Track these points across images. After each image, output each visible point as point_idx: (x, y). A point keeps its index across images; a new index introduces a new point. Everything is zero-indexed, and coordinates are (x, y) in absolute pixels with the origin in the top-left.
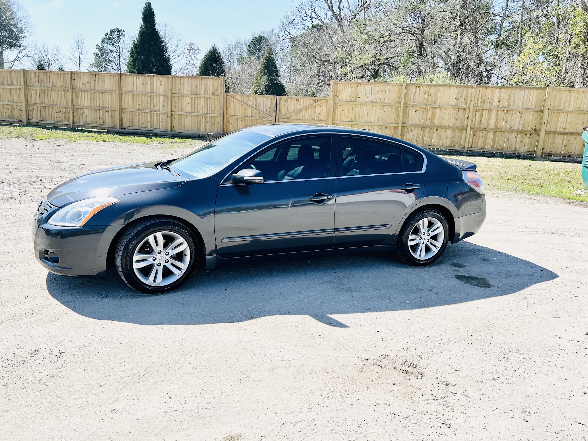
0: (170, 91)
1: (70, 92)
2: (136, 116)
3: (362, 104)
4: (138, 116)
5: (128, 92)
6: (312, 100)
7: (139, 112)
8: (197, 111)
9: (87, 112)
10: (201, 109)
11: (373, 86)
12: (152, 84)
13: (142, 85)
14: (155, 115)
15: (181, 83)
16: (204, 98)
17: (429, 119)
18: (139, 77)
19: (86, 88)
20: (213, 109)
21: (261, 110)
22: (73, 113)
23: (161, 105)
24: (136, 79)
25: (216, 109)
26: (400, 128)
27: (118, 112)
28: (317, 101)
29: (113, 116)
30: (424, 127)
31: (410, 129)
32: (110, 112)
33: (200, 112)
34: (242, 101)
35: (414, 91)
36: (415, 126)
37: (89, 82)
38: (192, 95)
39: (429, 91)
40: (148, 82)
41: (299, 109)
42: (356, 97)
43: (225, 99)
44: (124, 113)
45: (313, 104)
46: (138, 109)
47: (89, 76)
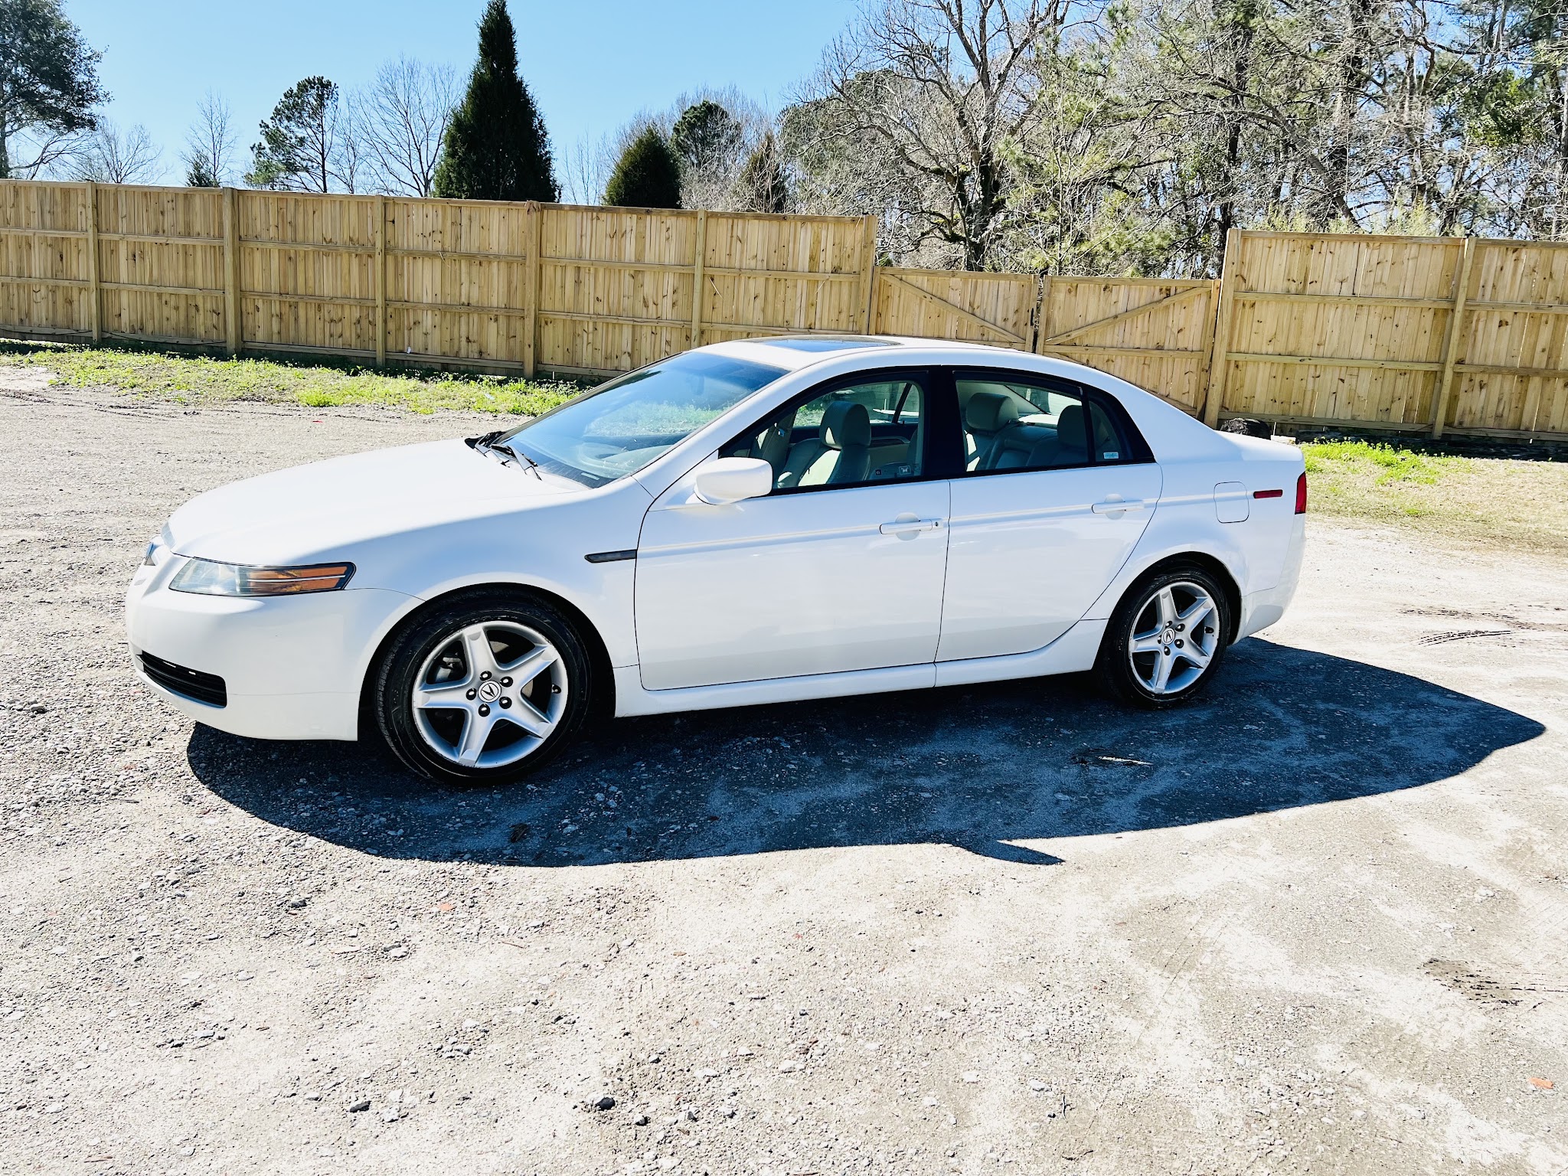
0: (699, 260)
1: (379, 259)
2: (585, 335)
3: (1323, 298)
4: (591, 336)
5: (563, 262)
6: (1158, 288)
7: (595, 323)
8: (780, 319)
9: (428, 320)
10: (793, 315)
11: (1364, 245)
12: (641, 237)
13: (609, 239)
14: (646, 331)
15: (734, 234)
16: (805, 282)
17: (1543, 350)
18: (600, 215)
19: (430, 248)
20: (834, 317)
21: (987, 318)
22: (385, 321)
23: (668, 301)
24: (589, 221)
25: (844, 316)
26: (1448, 376)
27: (530, 323)
28: (1172, 292)
29: (512, 334)
30: (1524, 375)
31: (1477, 379)
32: (501, 319)
33: (791, 324)
34: (930, 291)
35: (1496, 262)
36: (1497, 370)
37: (440, 228)
38: (769, 272)
39: (1549, 263)
40: (628, 230)
41: (1113, 313)
42: (1305, 280)
43: (876, 284)
44: (546, 323)
45: (1160, 301)
46: (592, 312)
47: (440, 212)
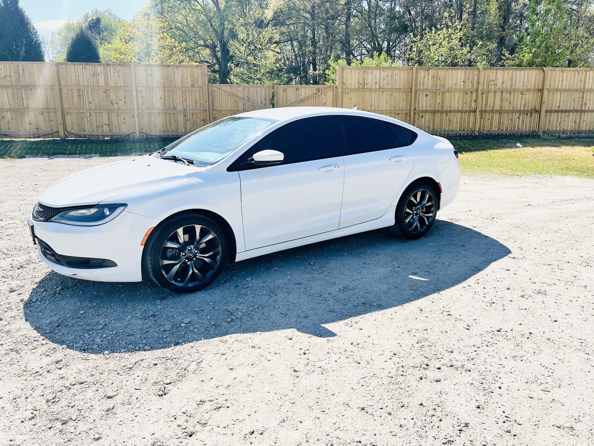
0: (134, 84)
2: (86, 118)
3: (371, 90)
4: (89, 118)
5: (71, 88)
6: (315, 89)
7: (90, 113)
8: (172, 106)
9: (8, 116)
10: (177, 105)
11: (381, 70)
12: (106, 76)
13: (91, 77)
14: (114, 114)
15: (148, 73)
16: (180, 91)
17: (439, 104)
18: (86, 66)
19: (5, 84)
20: (194, 104)
21: (254, 102)
23: (123, 103)
24: (81, 70)
25: (198, 104)
26: (412, 115)
27: (59, 114)
28: (320, 90)
29: (51, 120)
30: (434, 112)
31: (420, 114)
32: (45, 114)
33: (177, 108)
34: (231, 93)
35: (423, 75)
36: (426, 111)
37: (9, 75)
38: (165, 88)
39: (437, 74)
40: (100, 73)
41: (300, 99)
42: (364, 83)
43: (210, 91)
44: (67, 114)
45: (316, 93)
46: (88, 108)
47: (8, 68)
